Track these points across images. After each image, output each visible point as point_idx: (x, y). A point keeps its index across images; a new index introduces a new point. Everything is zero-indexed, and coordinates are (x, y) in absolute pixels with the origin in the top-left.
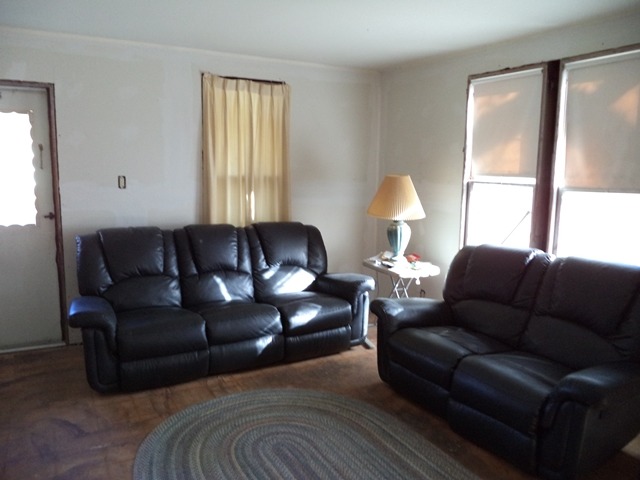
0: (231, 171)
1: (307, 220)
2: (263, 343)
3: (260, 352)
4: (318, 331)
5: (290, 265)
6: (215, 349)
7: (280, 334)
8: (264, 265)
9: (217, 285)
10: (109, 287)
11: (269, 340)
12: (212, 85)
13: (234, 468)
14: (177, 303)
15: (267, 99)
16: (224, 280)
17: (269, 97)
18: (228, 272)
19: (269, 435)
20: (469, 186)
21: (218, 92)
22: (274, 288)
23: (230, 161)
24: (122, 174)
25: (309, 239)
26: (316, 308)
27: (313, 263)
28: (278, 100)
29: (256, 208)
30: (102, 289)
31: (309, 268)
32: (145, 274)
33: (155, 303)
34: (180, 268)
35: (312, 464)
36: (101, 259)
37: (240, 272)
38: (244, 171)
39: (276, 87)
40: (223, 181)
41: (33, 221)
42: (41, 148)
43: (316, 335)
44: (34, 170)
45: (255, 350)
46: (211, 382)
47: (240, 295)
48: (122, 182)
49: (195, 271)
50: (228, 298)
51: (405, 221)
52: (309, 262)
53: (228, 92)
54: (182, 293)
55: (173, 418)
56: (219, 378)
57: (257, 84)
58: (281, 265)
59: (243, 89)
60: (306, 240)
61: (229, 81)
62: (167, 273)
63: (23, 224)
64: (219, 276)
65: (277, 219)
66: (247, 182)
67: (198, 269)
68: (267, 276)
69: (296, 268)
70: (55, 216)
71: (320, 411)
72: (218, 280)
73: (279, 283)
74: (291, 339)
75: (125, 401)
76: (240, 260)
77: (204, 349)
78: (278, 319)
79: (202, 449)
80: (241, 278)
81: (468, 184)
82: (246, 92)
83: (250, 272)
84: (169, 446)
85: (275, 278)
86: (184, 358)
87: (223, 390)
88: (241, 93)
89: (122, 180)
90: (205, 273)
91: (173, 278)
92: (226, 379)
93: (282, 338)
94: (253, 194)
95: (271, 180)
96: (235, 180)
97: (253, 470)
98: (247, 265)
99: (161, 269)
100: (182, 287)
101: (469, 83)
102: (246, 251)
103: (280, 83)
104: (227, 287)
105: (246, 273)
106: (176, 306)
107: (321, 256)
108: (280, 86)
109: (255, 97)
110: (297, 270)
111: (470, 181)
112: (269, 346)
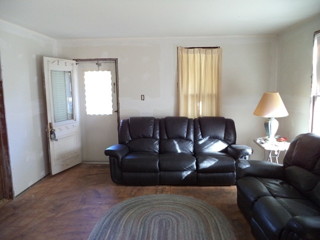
0: (190, 92)
1: (227, 116)
2: (186, 174)
3: (184, 178)
4: (216, 173)
5: (215, 138)
6: (162, 173)
7: (195, 171)
8: (201, 137)
9: (175, 145)
10: (130, 141)
11: (189, 173)
12: (182, 52)
13: (138, 223)
14: (157, 151)
15: (209, 56)
16: (178, 143)
17: (211, 55)
18: (181, 139)
19: (163, 214)
20: (314, 98)
21: (185, 55)
22: (203, 149)
23: (190, 87)
24: (142, 94)
25: (226, 126)
26: (215, 160)
27: (227, 138)
28: (215, 56)
29: (203, 110)
30: (127, 142)
31: (225, 140)
32: (144, 137)
33: (147, 150)
34: (160, 136)
35: (170, 231)
36: (128, 129)
37: (188, 139)
38: (197, 92)
39: (214, 50)
40: (186, 97)
41: (111, 113)
42: (114, 85)
43: (215, 174)
44: (112, 93)
45: (181, 177)
46: (160, 187)
47: (186, 151)
48: (143, 98)
49: (166, 138)
50: (179, 151)
51: (276, 118)
52: (225, 138)
53: (189, 55)
54: (159, 147)
55: (133, 198)
56: (165, 186)
57: (204, 49)
58: (209, 138)
59: (197, 53)
60: (224, 126)
61: (190, 49)
62: (154, 137)
63: (108, 114)
64: (176, 141)
65: (214, 115)
66: (198, 97)
67: (167, 137)
68: (200, 143)
69: (217, 140)
70: (117, 112)
71: (195, 209)
72: (176, 142)
73: (206, 147)
74: (201, 174)
75: (122, 188)
76: (188, 133)
77: (157, 172)
78: (194, 163)
79: (133, 213)
80: (187, 142)
81: (314, 97)
82: (199, 54)
83: (193, 140)
84: (123, 208)
85: (204, 144)
86: (147, 175)
87: (162, 192)
88: (196, 55)
89: (143, 97)
90: (170, 139)
91: (157, 139)
92: (167, 187)
93: (196, 173)
94: (201, 102)
95: (211, 96)
96: (193, 96)
97: (145, 225)
98: (192, 137)
99: (152, 136)
100: (160, 144)
101: (314, 36)
102: (192, 130)
103: (217, 47)
104: (179, 146)
105: (191, 141)
106: (156, 152)
107: (232, 135)
108: (216, 49)
109: (203, 56)
110: (217, 141)
111: (315, 95)
112: (188, 176)
